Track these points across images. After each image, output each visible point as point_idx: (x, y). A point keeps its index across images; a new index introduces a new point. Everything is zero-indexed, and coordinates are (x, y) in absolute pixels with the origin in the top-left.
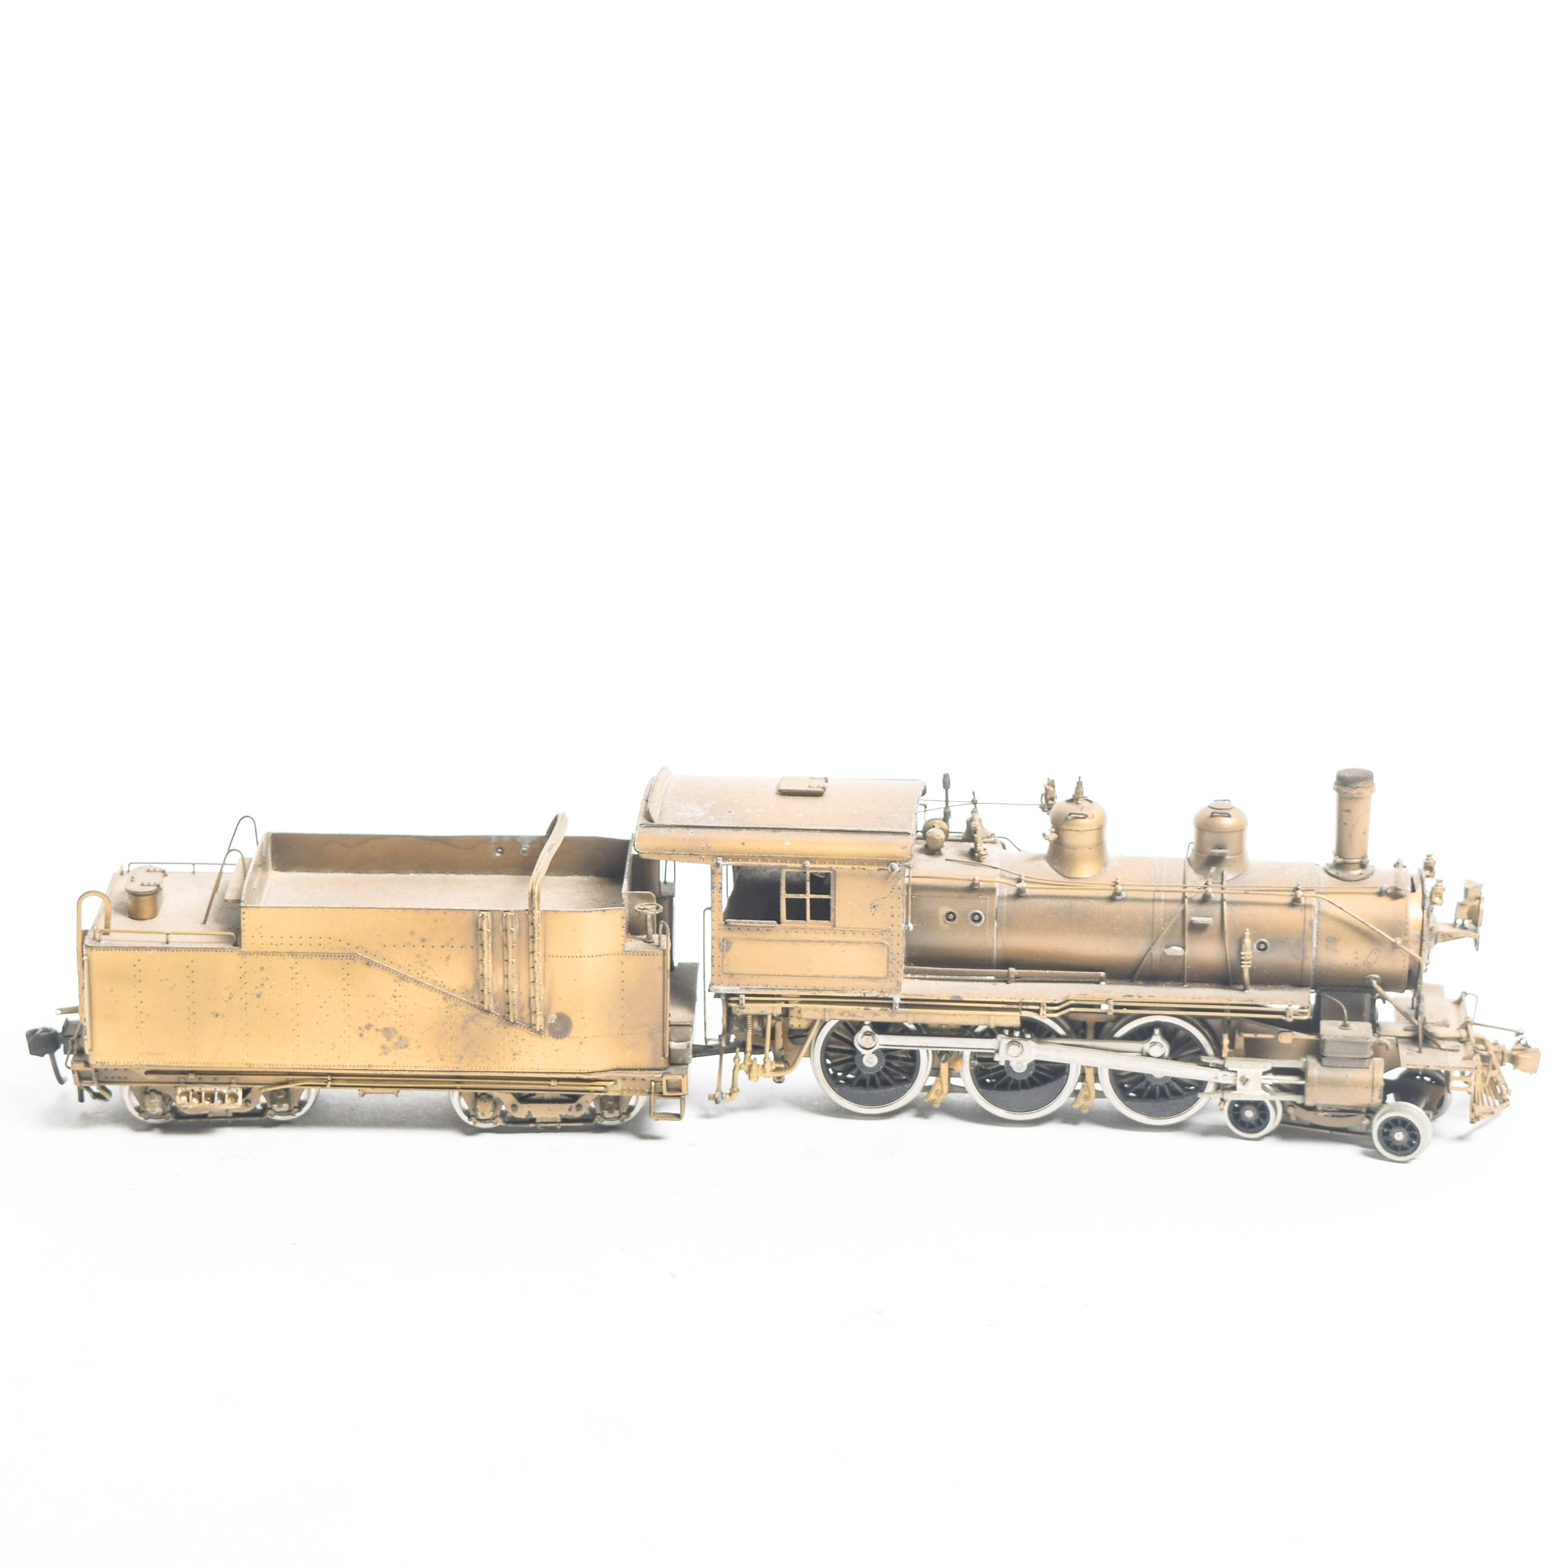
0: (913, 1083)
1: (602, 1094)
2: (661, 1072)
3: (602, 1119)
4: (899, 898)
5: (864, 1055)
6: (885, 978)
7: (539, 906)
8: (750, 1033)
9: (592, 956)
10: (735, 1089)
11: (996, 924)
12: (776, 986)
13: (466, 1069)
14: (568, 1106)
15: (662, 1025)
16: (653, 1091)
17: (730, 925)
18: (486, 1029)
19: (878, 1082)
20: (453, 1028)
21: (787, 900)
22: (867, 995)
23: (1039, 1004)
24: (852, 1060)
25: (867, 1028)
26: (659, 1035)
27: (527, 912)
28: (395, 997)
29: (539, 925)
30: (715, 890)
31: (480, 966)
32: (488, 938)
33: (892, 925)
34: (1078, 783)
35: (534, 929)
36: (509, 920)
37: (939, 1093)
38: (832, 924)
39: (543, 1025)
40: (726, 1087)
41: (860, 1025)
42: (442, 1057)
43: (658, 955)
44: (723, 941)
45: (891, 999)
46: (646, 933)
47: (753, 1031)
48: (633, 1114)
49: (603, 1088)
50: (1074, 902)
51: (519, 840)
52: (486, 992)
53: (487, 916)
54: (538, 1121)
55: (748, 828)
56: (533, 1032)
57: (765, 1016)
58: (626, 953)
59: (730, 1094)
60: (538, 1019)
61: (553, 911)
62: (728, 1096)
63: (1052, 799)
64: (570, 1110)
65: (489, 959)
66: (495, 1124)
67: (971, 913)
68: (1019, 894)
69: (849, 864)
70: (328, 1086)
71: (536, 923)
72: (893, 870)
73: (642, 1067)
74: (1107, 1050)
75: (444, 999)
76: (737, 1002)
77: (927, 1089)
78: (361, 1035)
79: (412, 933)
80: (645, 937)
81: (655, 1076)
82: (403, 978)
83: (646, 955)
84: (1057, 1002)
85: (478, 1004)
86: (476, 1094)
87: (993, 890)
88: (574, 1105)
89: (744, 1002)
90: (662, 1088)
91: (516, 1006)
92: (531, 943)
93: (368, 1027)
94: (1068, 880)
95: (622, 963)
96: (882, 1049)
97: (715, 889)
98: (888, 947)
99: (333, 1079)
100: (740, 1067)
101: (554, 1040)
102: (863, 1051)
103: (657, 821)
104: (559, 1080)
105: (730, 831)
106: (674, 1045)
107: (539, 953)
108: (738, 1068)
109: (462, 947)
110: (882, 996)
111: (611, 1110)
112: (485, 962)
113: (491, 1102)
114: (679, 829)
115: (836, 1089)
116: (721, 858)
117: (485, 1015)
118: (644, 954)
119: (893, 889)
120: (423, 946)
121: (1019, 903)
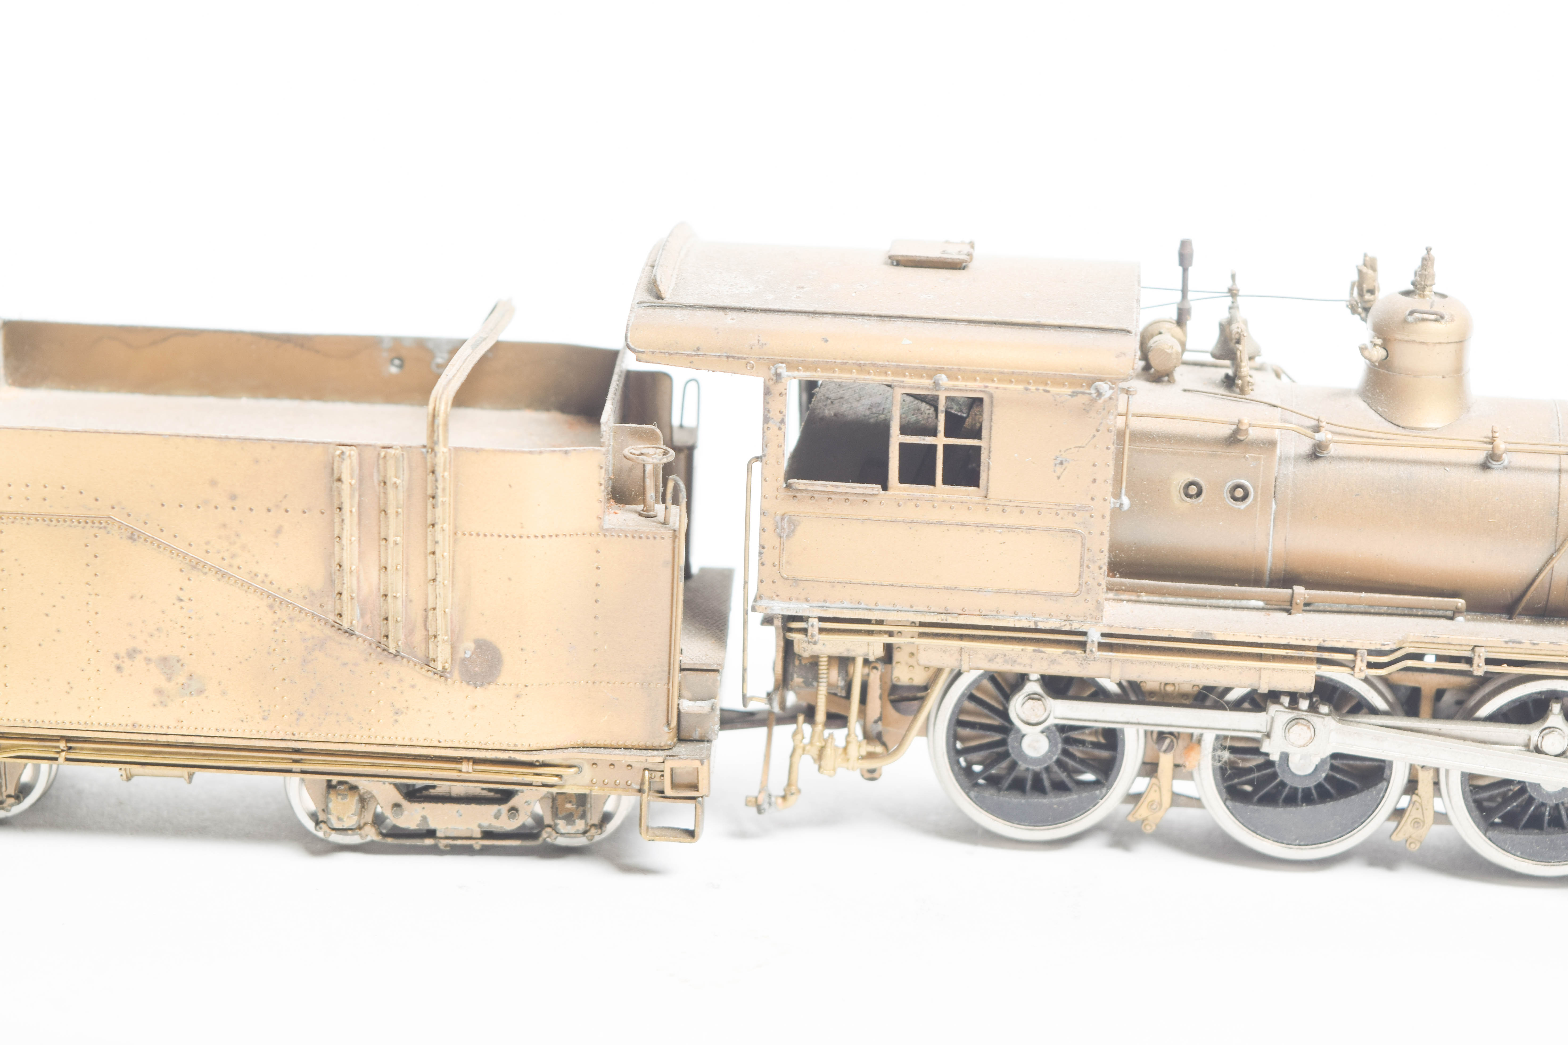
0: (1109, 788)
1: (554, 790)
2: (661, 752)
3: (554, 834)
4: (1108, 448)
5: (1024, 736)
6: (1074, 595)
7: (446, 438)
8: (823, 690)
9: (543, 537)
10: (793, 789)
11: (1274, 506)
12: (876, 604)
13: (309, 737)
14: (494, 808)
15: (666, 669)
16: (646, 787)
17: (798, 490)
18: (345, 664)
19: (1047, 783)
20: (287, 661)
21: (903, 446)
22: (1041, 626)
23: (1353, 652)
24: (1003, 743)
25: (1033, 687)
26: (662, 687)
27: (424, 450)
28: (181, 600)
29: (446, 474)
30: (770, 424)
31: (337, 548)
32: (352, 497)
33: (1092, 499)
34: (1424, 259)
35: (436, 481)
36: (391, 463)
37: (1154, 806)
38: (983, 493)
39: (449, 661)
40: (777, 785)
41: (1023, 679)
42: (266, 714)
43: (663, 538)
44: (782, 519)
45: (1084, 634)
46: (644, 501)
47: (829, 685)
48: (611, 827)
49: (555, 780)
50: (1416, 470)
51: (430, 345)
52: (345, 596)
53: (350, 456)
54: (439, 834)
55: (834, 314)
56: (430, 674)
57: (853, 660)
58: (605, 532)
59: (784, 797)
60: (439, 649)
61: (472, 449)
62: (780, 801)
63: (1372, 292)
64: (497, 816)
65: (352, 535)
66: (361, 837)
67: (1230, 484)
68: (1316, 453)
69: (1018, 382)
70: (61, 759)
71: (439, 470)
72: (1099, 394)
73: (629, 743)
74: (1464, 739)
75: (271, 607)
76: (804, 631)
77: (1135, 798)
78: (119, 668)
79: (213, 483)
80: (640, 507)
81: (650, 760)
82: (196, 565)
83: (641, 538)
84: (1387, 648)
85: (332, 617)
86: (329, 781)
87: (1270, 444)
88: (504, 808)
89: (816, 631)
90: (663, 783)
91: (401, 625)
92: (430, 507)
93: (132, 654)
94: (1401, 431)
95: (598, 552)
96: (1056, 726)
97: (771, 422)
98: (1083, 539)
99: (70, 748)
100: (804, 749)
101: (471, 688)
102: (1024, 728)
103: (669, 297)
104: (476, 761)
105: (803, 318)
106: (687, 706)
107: (445, 526)
108: (799, 751)
109: (304, 512)
110: (1067, 628)
111: (569, 818)
112: (345, 541)
113: (356, 798)
114: (709, 313)
115: (972, 794)
116: (784, 365)
117: (344, 638)
118: (637, 535)
119: (1098, 431)
120: (233, 508)
121: (1319, 466)
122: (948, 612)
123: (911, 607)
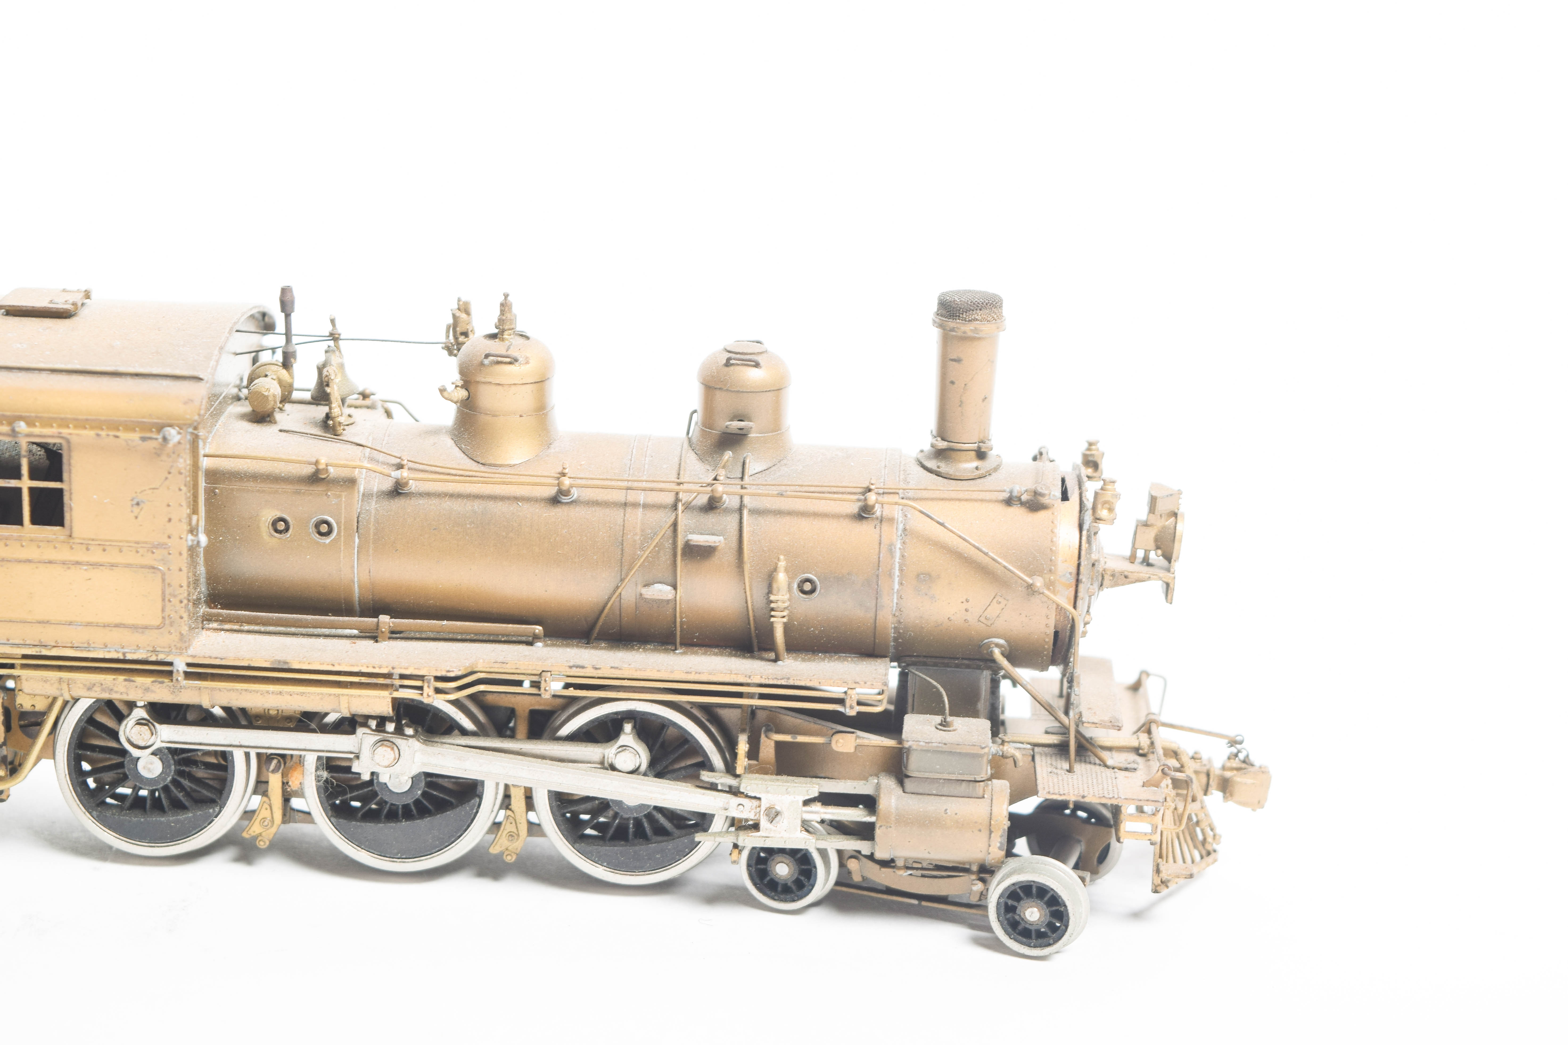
0: (222, 807)
4: (180, 490)
5: (138, 758)
6: (158, 628)
11: (357, 540)
19: (165, 802)
22: (129, 657)
23: (421, 678)
24: (121, 765)
25: (140, 713)
33: (169, 537)
34: (502, 305)
37: (266, 823)
38: (68, 533)
41: (131, 705)
45: (170, 664)
50: (491, 505)
63: (465, 334)
67: (314, 520)
68: (397, 491)
69: (92, 428)
72: (165, 439)
74: (543, 757)
77: (248, 814)
84: (452, 675)
87: (351, 482)
94: (482, 468)
96: (169, 749)
98: (163, 574)
102: (135, 752)
110: (153, 658)
115: (94, 813)
119: (169, 473)
121: (398, 504)
122: (43, 644)
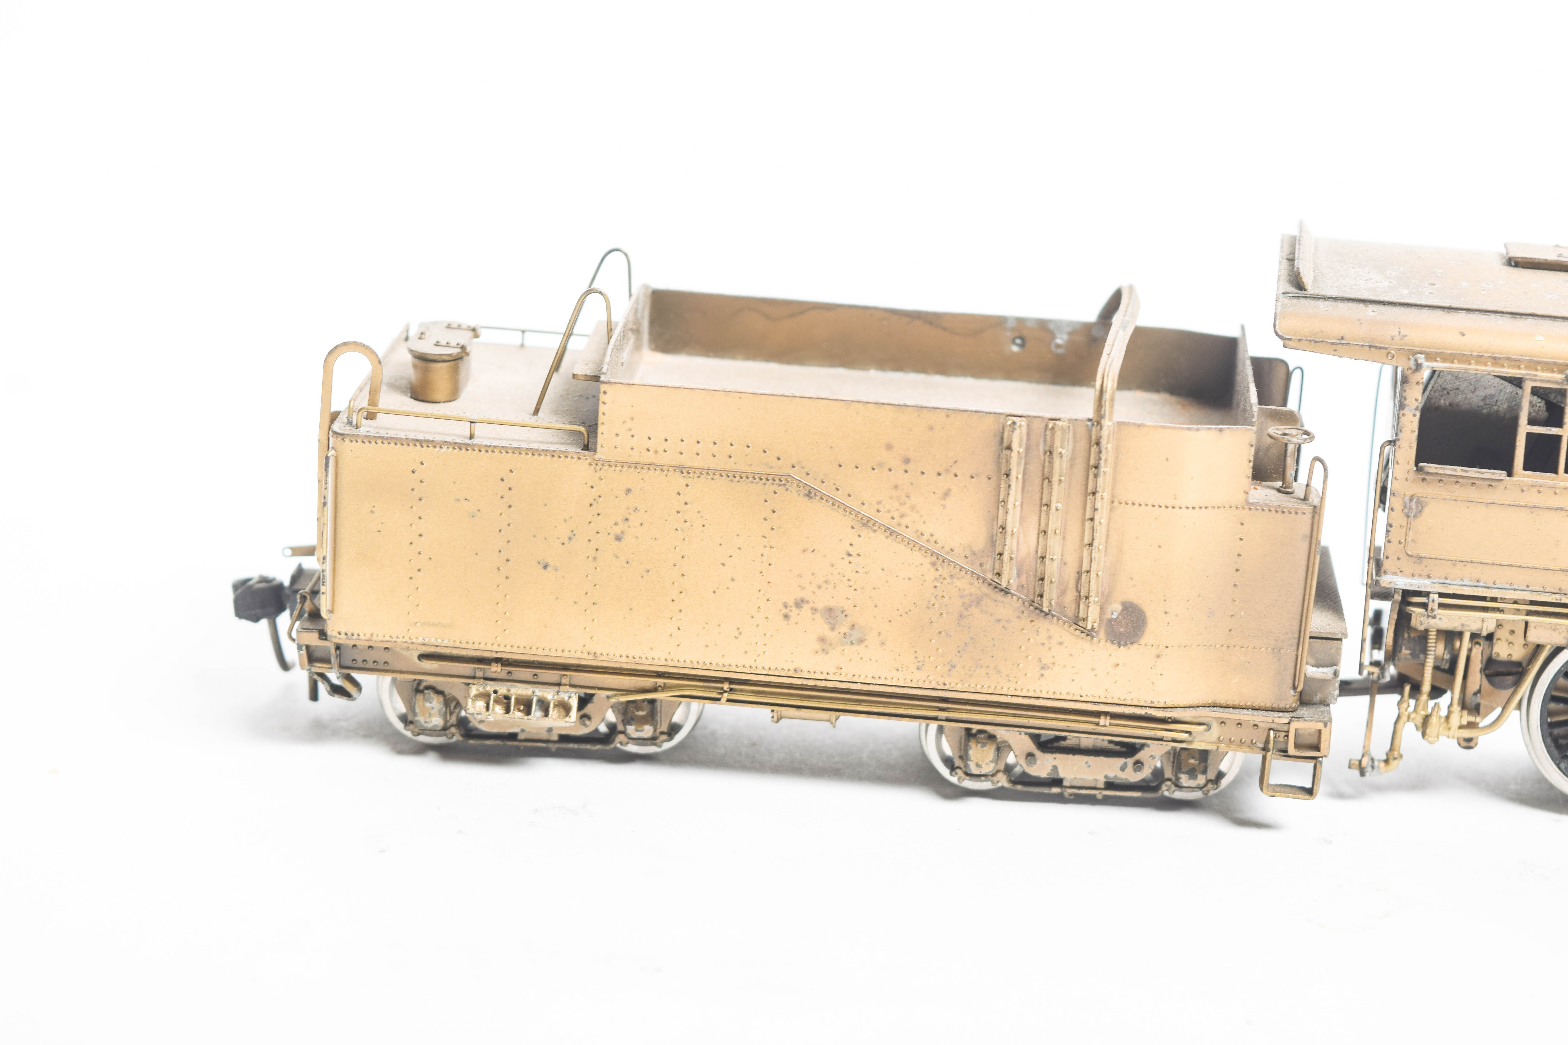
1: (1178, 746)
2: (1287, 714)
3: (1173, 788)
7: (1111, 413)
8: (1430, 662)
9: (1193, 508)
10: (1396, 754)
12: (1494, 583)
13: (959, 687)
14: (1121, 761)
15: (1297, 636)
16: (1271, 746)
17: (1428, 473)
18: (999, 620)
20: (944, 616)
21: (1529, 435)
26: (1291, 652)
27: (1089, 423)
28: (850, 555)
29: (1109, 446)
30: (1406, 411)
31: (1001, 511)
32: (1019, 464)
35: (1100, 452)
36: (1058, 434)
39: (1098, 621)
40: (1379, 750)
42: (920, 664)
43: (1304, 514)
44: (1411, 500)
46: (1283, 479)
47: (1436, 658)
48: (1224, 782)
49: (1185, 736)
51: (1052, 327)
52: (1006, 557)
53: (1020, 426)
54: (1065, 783)
55: (1468, 310)
56: (1078, 632)
57: (1460, 634)
58: (1250, 506)
59: (1386, 761)
60: (1090, 609)
61: (1134, 424)
62: (1382, 764)
64: (1123, 768)
65: (1016, 500)
66: (993, 782)
70: (724, 700)
71: (1104, 442)
73: (1256, 704)
75: (934, 564)
76: (1424, 606)
78: (786, 616)
79: (889, 447)
80: (1280, 484)
81: (1276, 720)
82: (867, 523)
83: (1283, 512)
85: (989, 576)
86: (968, 730)
88: (1130, 761)
89: (1436, 606)
90: (1287, 743)
91: (1055, 585)
92: (1091, 476)
93: (800, 603)
95: (1242, 524)
97: (1407, 409)
99: (731, 689)
100: (1409, 717)
101: (1115, 647)
103: (1311, 290)
104: (1114, 716)
105: (1439, 313)
106: (1311, 671)
107: (1104, 494)
108: (1404, 718)
109: (972, 477)
111: (1192, 773)
112: (1010, 506)
113: (994, 747)
114: (1350, 305)
115: (1563, 765)
116: (1423, 356)
117: (999, 596)
118: (1280, 510)
120: (906, 471)
122: (1562, 592)
123: (1528, 586)
